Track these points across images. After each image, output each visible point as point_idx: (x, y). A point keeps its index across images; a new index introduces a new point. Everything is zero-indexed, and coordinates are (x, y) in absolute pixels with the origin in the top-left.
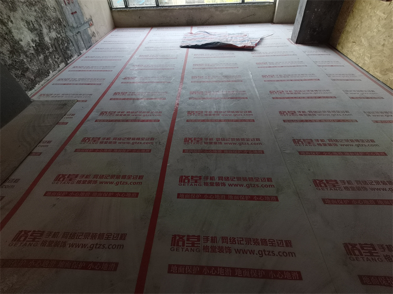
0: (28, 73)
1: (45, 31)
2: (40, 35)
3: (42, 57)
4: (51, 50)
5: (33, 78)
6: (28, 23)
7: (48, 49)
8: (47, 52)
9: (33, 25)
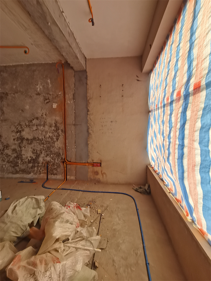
0: (17, 168)
1: (42, 155)
2: (38, 156)
3: (31, 165)
4: (40, 165)
5: (18, 170)
6: (34, 150)
7: (38, 163)
8: (36, 164)
9: (37, 151)
